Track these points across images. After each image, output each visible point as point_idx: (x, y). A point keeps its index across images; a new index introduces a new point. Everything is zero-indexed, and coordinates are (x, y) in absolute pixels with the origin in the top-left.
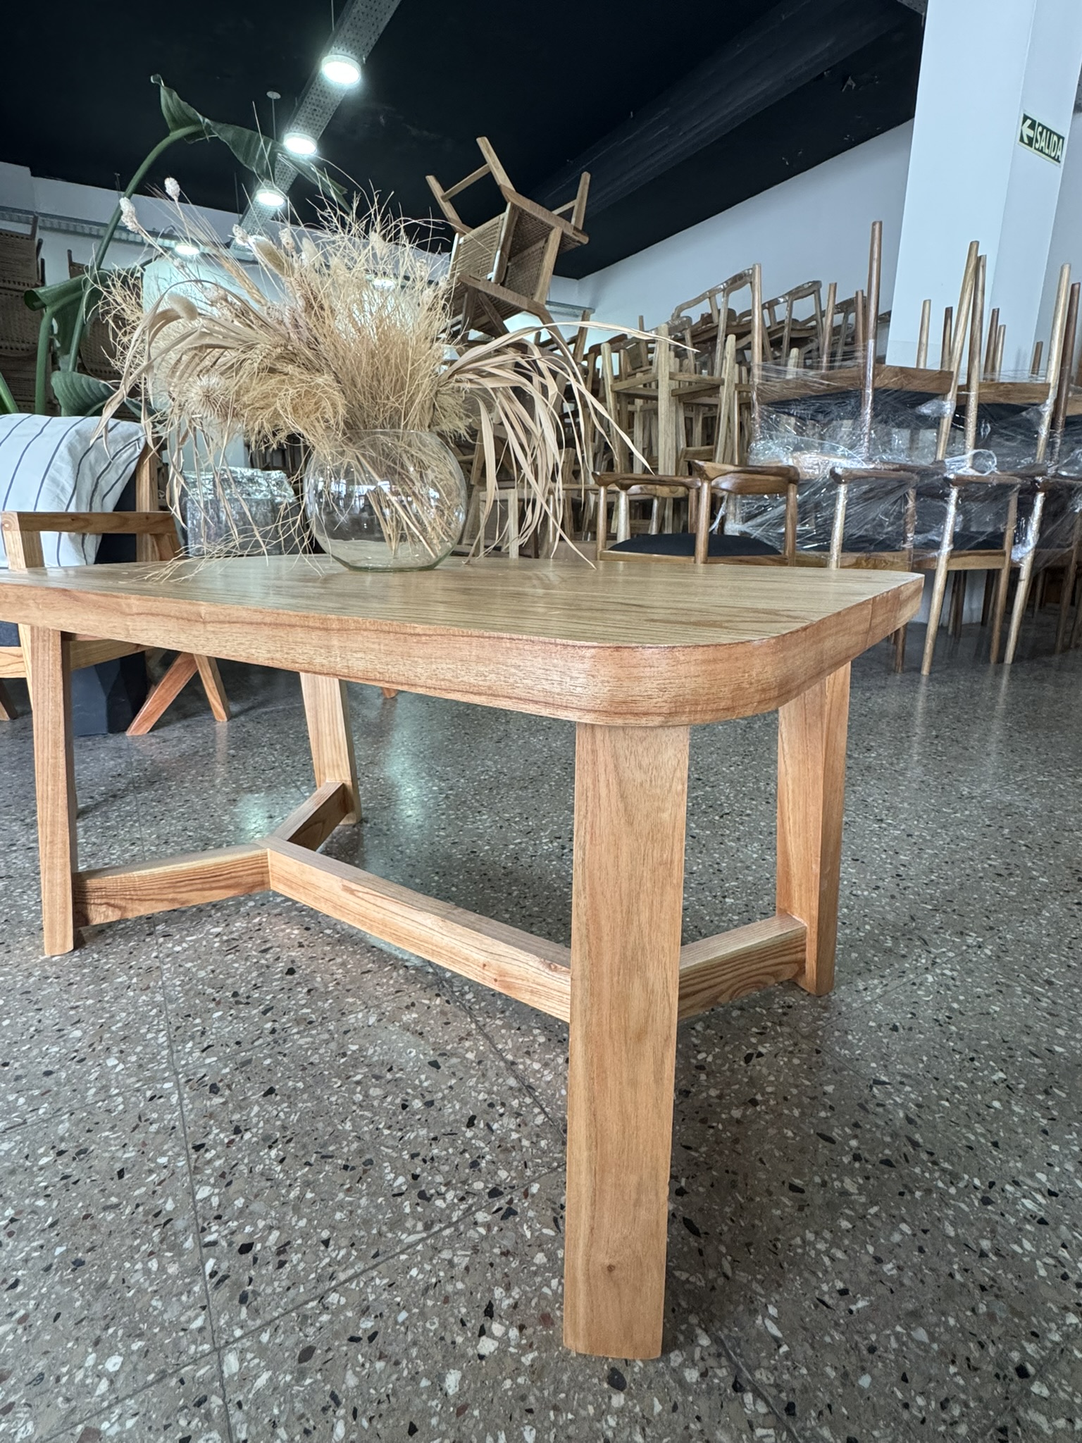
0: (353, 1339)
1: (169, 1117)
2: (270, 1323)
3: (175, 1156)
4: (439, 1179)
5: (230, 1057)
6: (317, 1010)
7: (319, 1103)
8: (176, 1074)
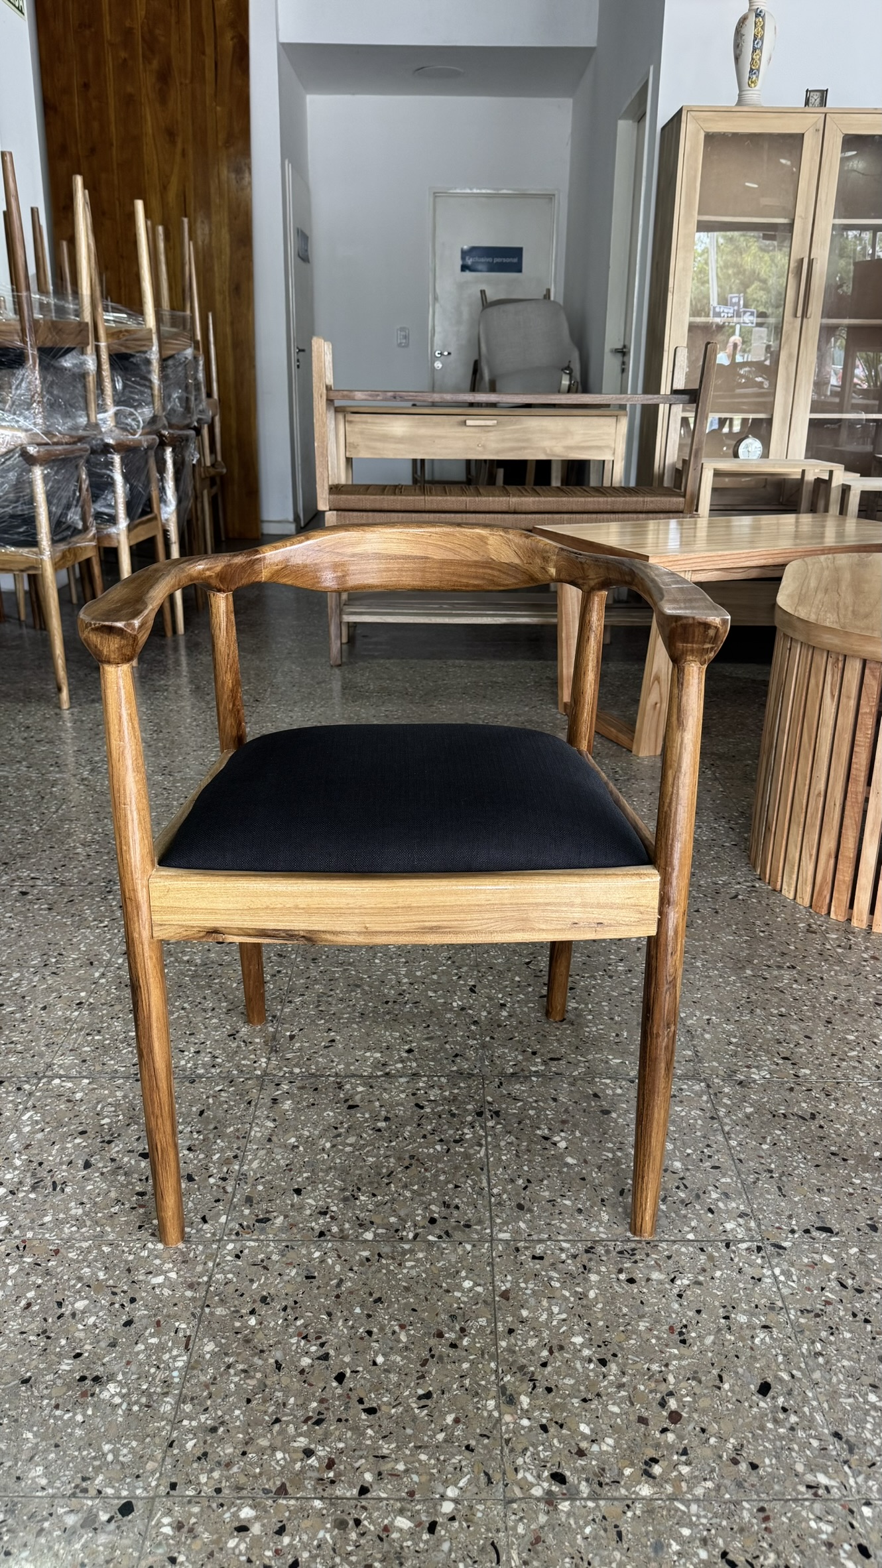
0: (525, 1188)
1: (271, 1248)
2: (491, 1218)
3: (319, 1248)
4: (451, 1132)
5: (232, 1207)
6: (222, 1150)
7: (335, 1168)
8: (219, 1241)
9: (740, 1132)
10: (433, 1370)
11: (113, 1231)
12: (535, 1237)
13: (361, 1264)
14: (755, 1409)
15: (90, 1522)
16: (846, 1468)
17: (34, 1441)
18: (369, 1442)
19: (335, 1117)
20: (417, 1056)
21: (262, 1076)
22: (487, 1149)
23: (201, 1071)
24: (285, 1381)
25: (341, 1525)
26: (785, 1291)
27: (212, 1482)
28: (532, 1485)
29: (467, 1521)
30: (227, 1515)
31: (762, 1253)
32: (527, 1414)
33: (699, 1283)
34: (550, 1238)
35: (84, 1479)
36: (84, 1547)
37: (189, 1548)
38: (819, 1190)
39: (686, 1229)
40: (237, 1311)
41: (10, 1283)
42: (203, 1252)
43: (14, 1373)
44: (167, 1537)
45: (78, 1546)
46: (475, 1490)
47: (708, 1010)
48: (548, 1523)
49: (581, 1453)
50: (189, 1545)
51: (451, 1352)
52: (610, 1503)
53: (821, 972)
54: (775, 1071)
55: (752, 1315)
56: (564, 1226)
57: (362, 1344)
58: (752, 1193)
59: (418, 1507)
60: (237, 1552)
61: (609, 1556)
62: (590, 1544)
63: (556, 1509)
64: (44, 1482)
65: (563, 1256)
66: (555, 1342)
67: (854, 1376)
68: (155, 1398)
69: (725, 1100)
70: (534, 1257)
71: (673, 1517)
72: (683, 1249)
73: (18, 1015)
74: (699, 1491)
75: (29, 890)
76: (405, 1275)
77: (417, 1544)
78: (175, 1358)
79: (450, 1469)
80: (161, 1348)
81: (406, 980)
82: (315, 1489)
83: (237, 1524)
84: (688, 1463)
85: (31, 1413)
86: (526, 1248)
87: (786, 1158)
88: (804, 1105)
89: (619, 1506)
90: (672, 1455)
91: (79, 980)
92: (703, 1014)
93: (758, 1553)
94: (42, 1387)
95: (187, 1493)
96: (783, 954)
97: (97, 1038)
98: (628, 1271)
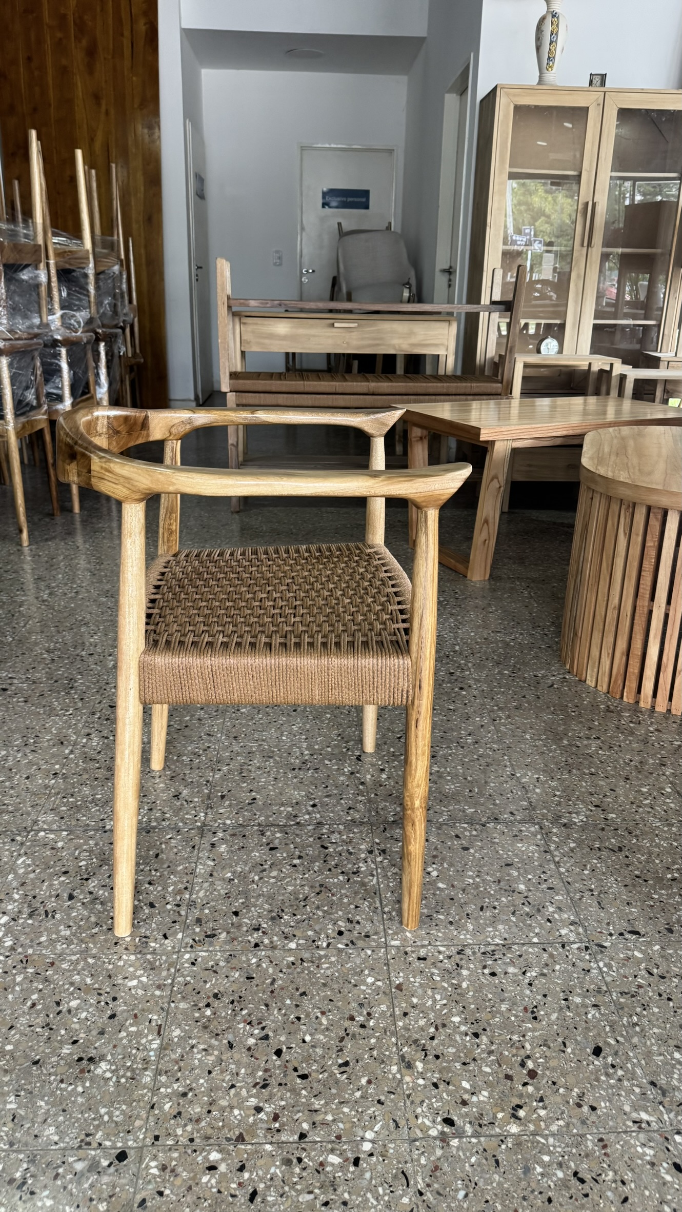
1: (218, 957)
2: (385, 930)
3: (255, 956)
4: (350, 866)
5: (186, 927)
6: (175, 884)
7: (263, 895)
8: (179, 951)
9: (567, 862)
10: (349, 1044)
11: (95, 947)
12: (419, 943)
13: (289, 967)
14: (591, 1067)
15: (94, 1167)
16: (661, 1107)
17: (46, 1108)
18: (304, 1100)
19: (260, 857)
20: (320, 809)
21: (201, 827)
22: (378, 878)
23: (154, 824)
24: (237, 1056)
25: (288, 1162)
26: (608, 979)
27: (186, 1134)
28: (429, 1128)
29: (382, 1156)
30: (200, 1158)
31: (589, 951)
32: (422, 1075)
33: (544, 975)
34: (430, 944)
35: (87, 1135)
36: (92, 1186)
37: (173, 1184)
38: (628, 904)
39: (532, 935)
40: (196, 1005)
41: (17, 988)
42: (166, 962)
43: (26, 1057)
44: (154, 1176)
45: (86, 1186)
46: (387, 1133)
47: (537, 771)
48: (443, 1156)
49: (464, 1103)
50: (173, 1182)
51: (362, 1031)
52: (488, 1139)
53: (619, 741)
54: (590, 816)
55: (585, 997)
56: (440, 934)
57: (293, 1028)
58: (579, 907)
59: (345, 1147)
60: (209, 1185)
61: (490, 1178)
62: (475, 1170)
63: (448, 1145)
64: (56, 1138)
65: (441, 957)
66: (439, 1022)
67: (662, 1040)
68: (138, 1072)
69: (554, 838)
70: (419, 959)
71: (535, 1148)
72: (530, 950)
73: (7, 784)
74: (554, 1128)
75: (8, 687)
76: (322, 975)
77: (346, 1175)
78: (150, 1042)
79: (367, 1118)
80: (139, 1034)
81: (307, 752)
82: (265, 1137)
83: (207, 1165)
84: (544, 1108)
85: (42, 1087)
86: (413, 952)
87: (602, 880)
88: (613, 840)
89: (495, 1141)
90: (532, 1102)
91: (53, 756)
92: (533, 774)
93: (600, 1172)
94: (49, 1067)
95: (168, 1143)
96: (590, 728)
97: (71, 800)
98: (491, 967)
